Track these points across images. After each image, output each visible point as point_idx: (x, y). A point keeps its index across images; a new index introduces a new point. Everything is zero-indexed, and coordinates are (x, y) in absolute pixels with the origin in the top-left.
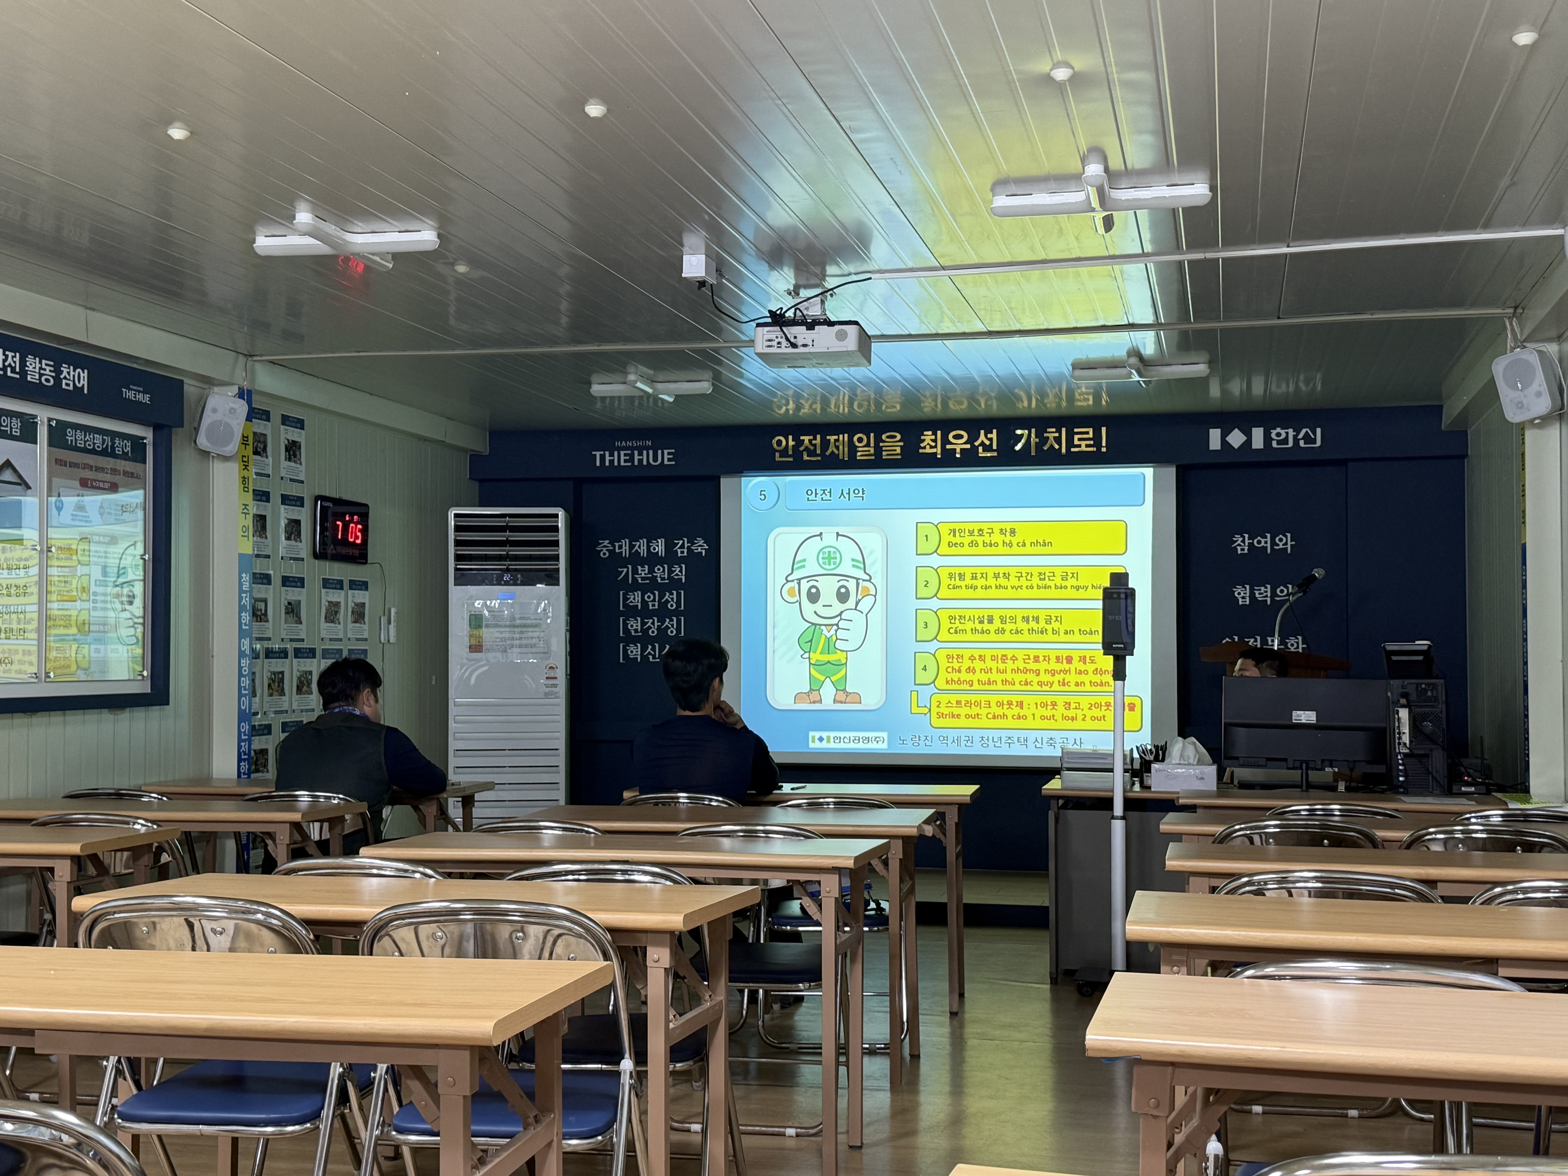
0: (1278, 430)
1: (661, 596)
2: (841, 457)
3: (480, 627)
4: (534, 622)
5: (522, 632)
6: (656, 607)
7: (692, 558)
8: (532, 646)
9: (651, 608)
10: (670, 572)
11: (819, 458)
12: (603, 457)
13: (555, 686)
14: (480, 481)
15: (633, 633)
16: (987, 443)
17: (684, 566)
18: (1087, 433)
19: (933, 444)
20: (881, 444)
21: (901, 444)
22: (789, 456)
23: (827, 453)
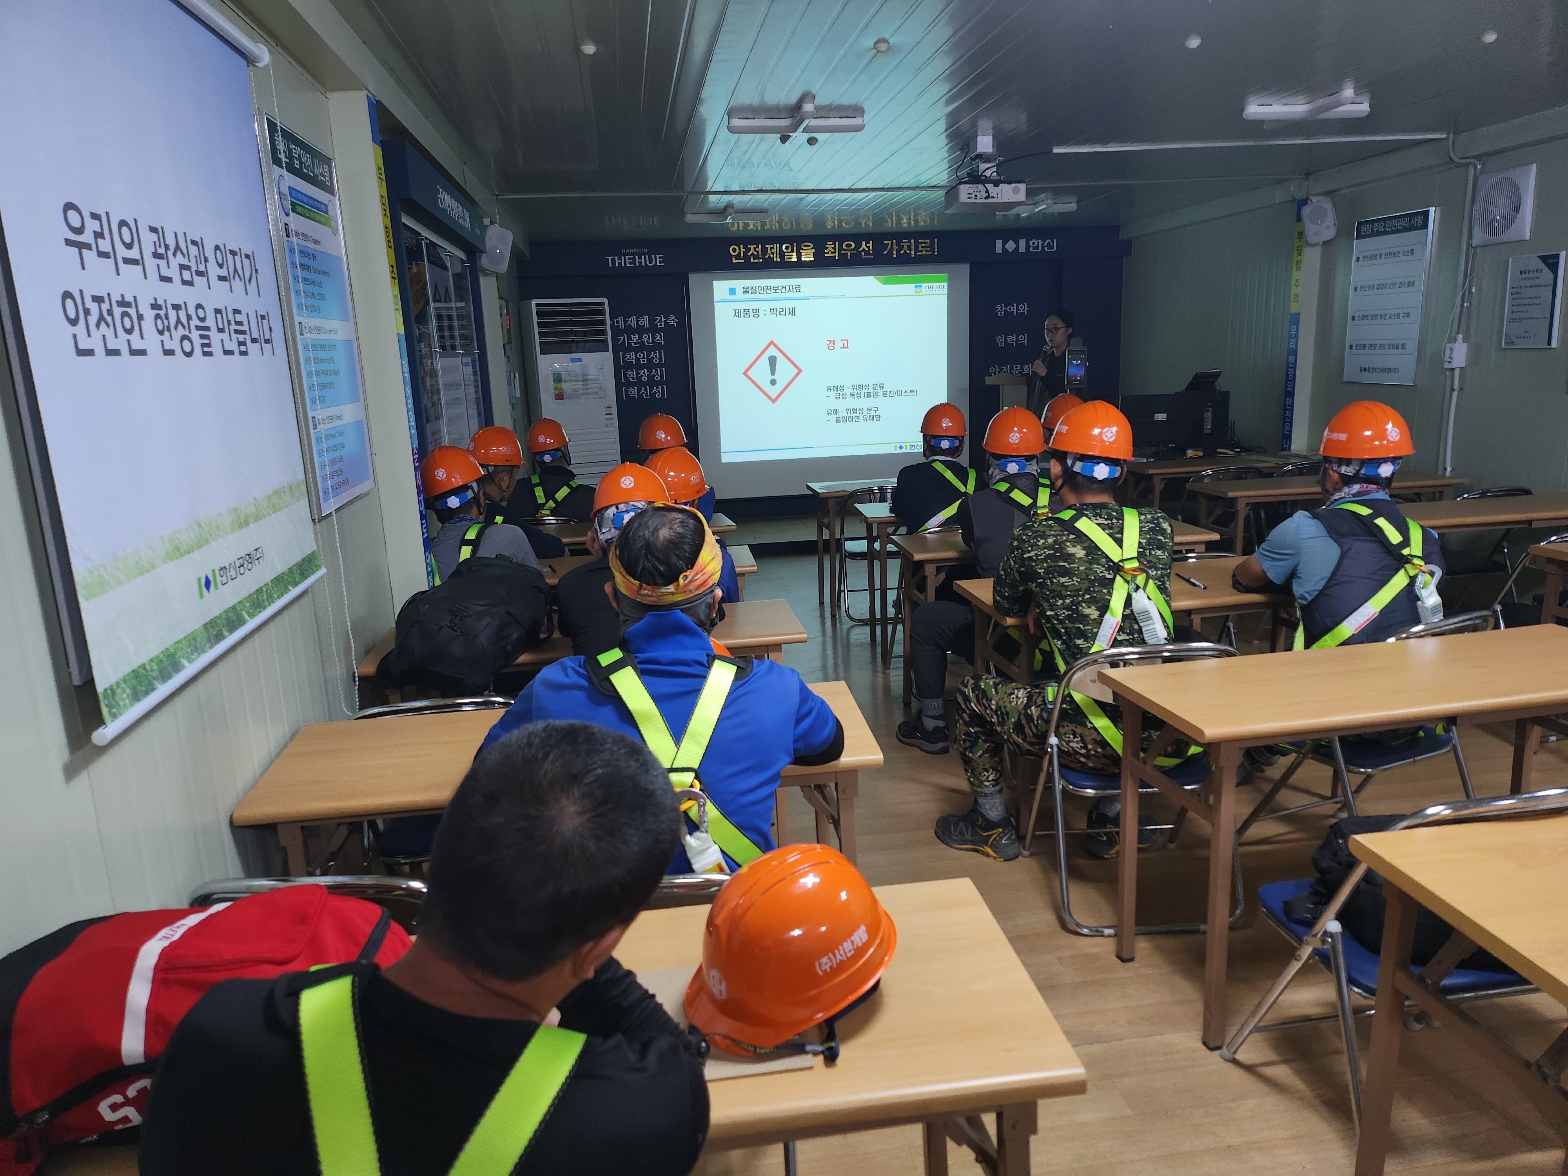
0: (1034, 240)
1: (649, 354)
2: (776, 260)
3: (560, 382)
4: (595, 377)
5: (588, 384)
6: (646, 362)
7: (667, 329)
8: (596, 393)
9: (642, 362)
10: (654, 338)
11: (761, 260)
12: (613, 261)
13: (612, 419)
15: (631, 380)
16: (867, 249)
17: (662, 334)
18: (926, 243)
19: (833, 251)
20: (801, 251)
21: (814, 250)
22: (741, 259)
23: (767, 256)
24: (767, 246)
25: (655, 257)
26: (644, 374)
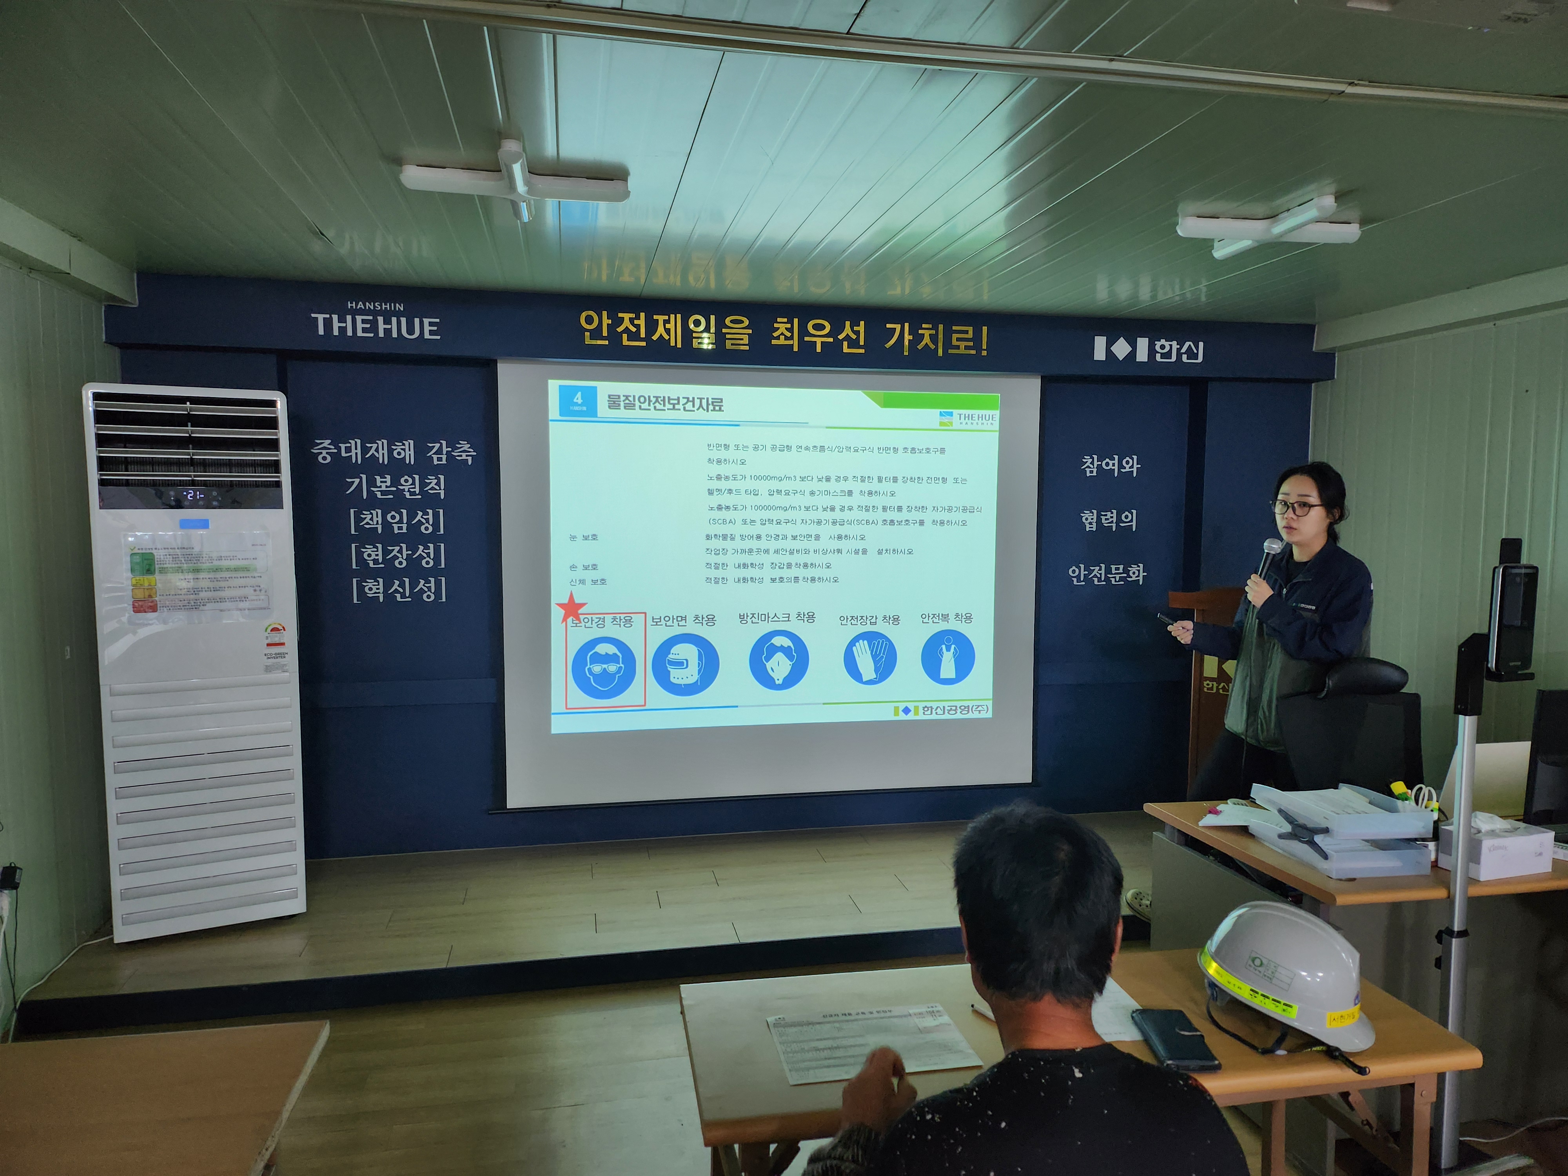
0: (1163, 342)
1: (412, 516)
2: (673, 344)
3: (149, 571)
4: (245, 562)
5: (226, 579)
6: (404, 531)
7: (453, 467)
9: (396, 531)
10: (423, 485)
11: (644, 344)
12: (328, 323)
14: (123, 346)
15: (371, 565)
17: (442, 477)
18: (967, 332)
19: (789, 334)
20: (724, 330)
21: (750, 331)
22: (604, 338)
23: (655, 338)
25: (422, 324)
26: (401, 555)
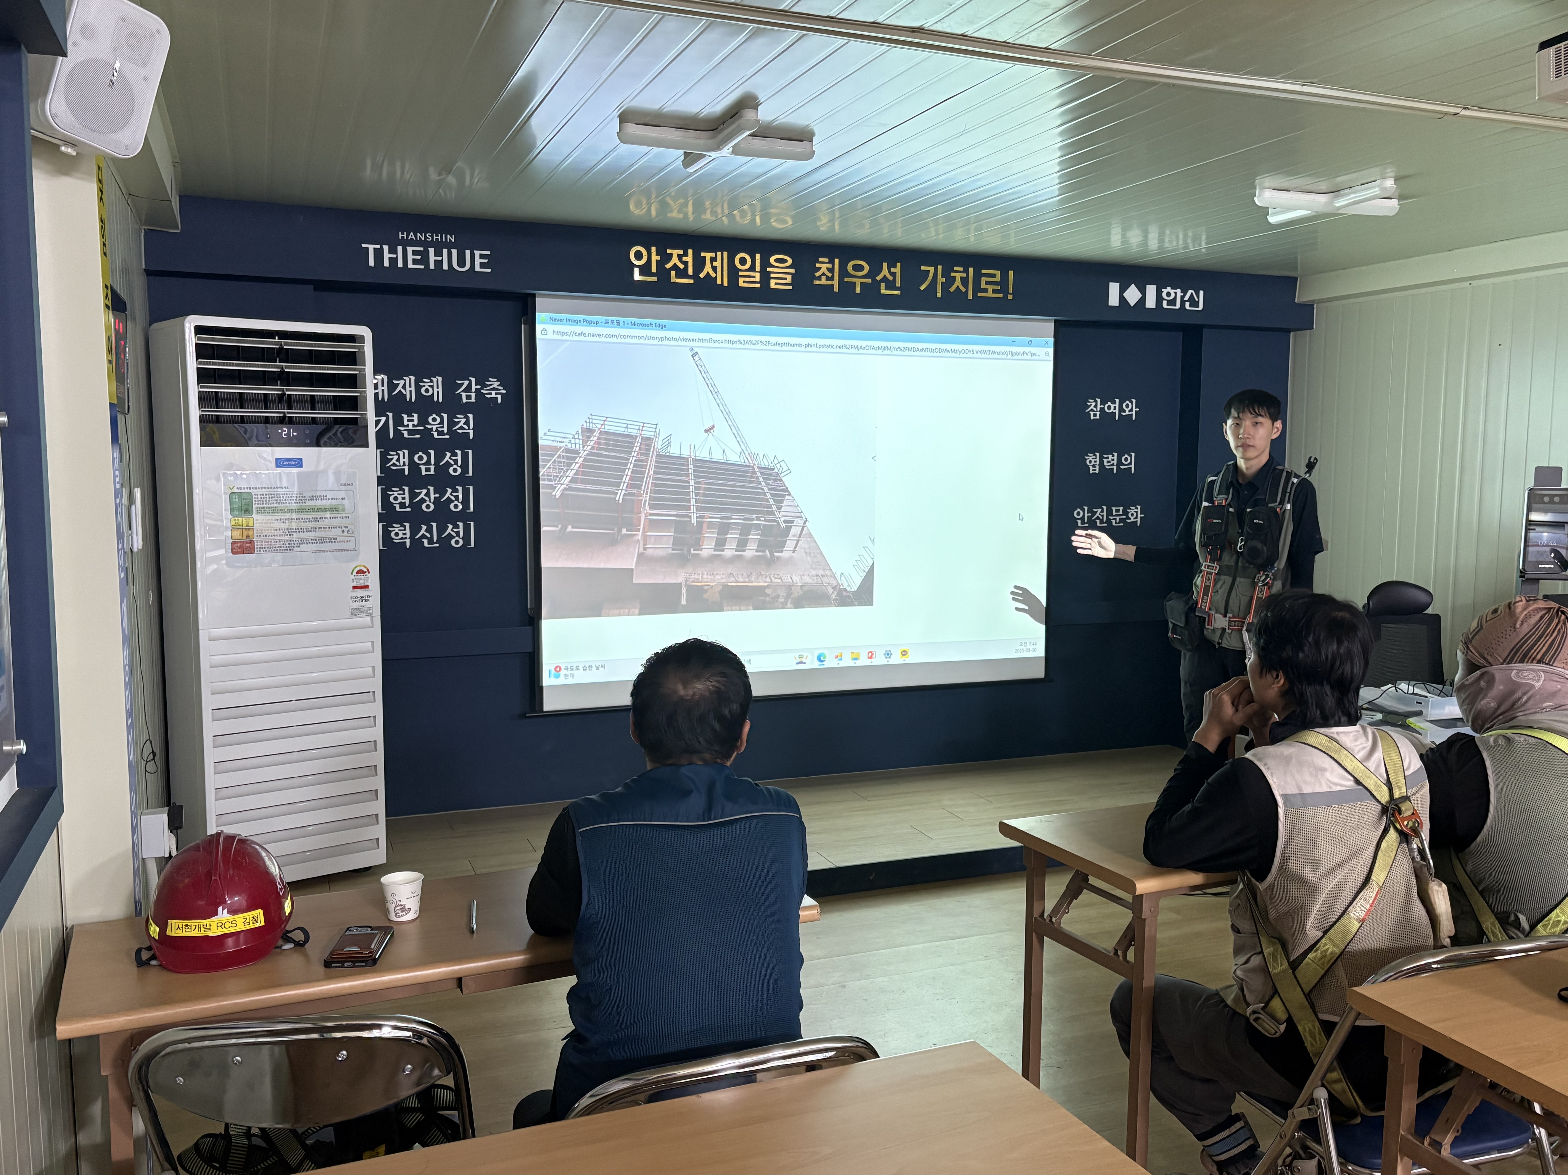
0: (1169, 289)
1: (439, 457)
2: (719, 282)
3: (248, 511)
4: (334, 502)
6: (432, 472)
7: (482, 406)
8: (332, 540)
9: (424, 473)
10: (452, 424)
11: (692, 281)
12: (379, 254)
13: (367, 598)
15: (398, 508)
16: (891, 278)
17: (471, 416)
18: (994, 276)
19: (830, 275)
20: (769, 269)
21: (793, 271)
22: (653, 275)
23: (702, 275)
24: (703, 254)
25: (472, 256)
26: (428, 498)
